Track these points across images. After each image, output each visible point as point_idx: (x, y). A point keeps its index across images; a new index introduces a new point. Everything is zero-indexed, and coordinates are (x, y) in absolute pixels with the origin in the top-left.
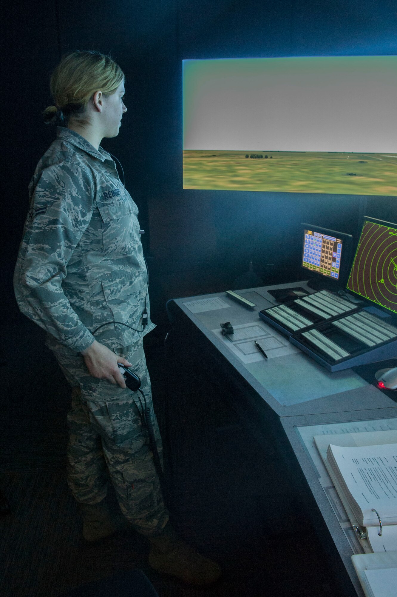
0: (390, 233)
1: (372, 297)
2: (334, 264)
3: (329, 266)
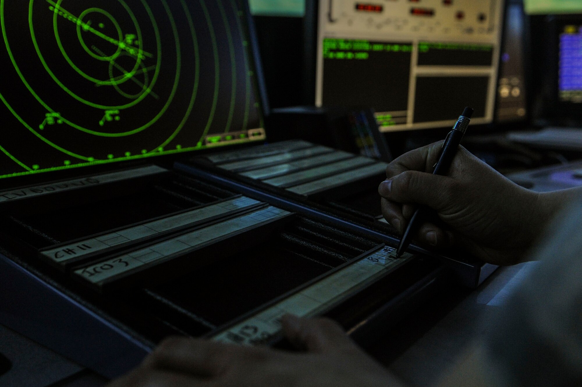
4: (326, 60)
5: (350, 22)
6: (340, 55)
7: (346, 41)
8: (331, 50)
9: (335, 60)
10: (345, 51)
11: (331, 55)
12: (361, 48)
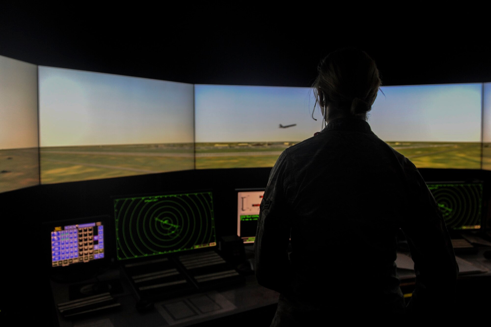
0: (146, 201)
1: (149, 252)
2: (96, 247)
3: (91, 251)
4: (242, 222)
5: (250, 210)
6: (247, 220)
7: (249, 216)
8: (243, 218)
9: (245, 221)
10: (249, 218)
11: (243, 220)
12: (256, 217)
